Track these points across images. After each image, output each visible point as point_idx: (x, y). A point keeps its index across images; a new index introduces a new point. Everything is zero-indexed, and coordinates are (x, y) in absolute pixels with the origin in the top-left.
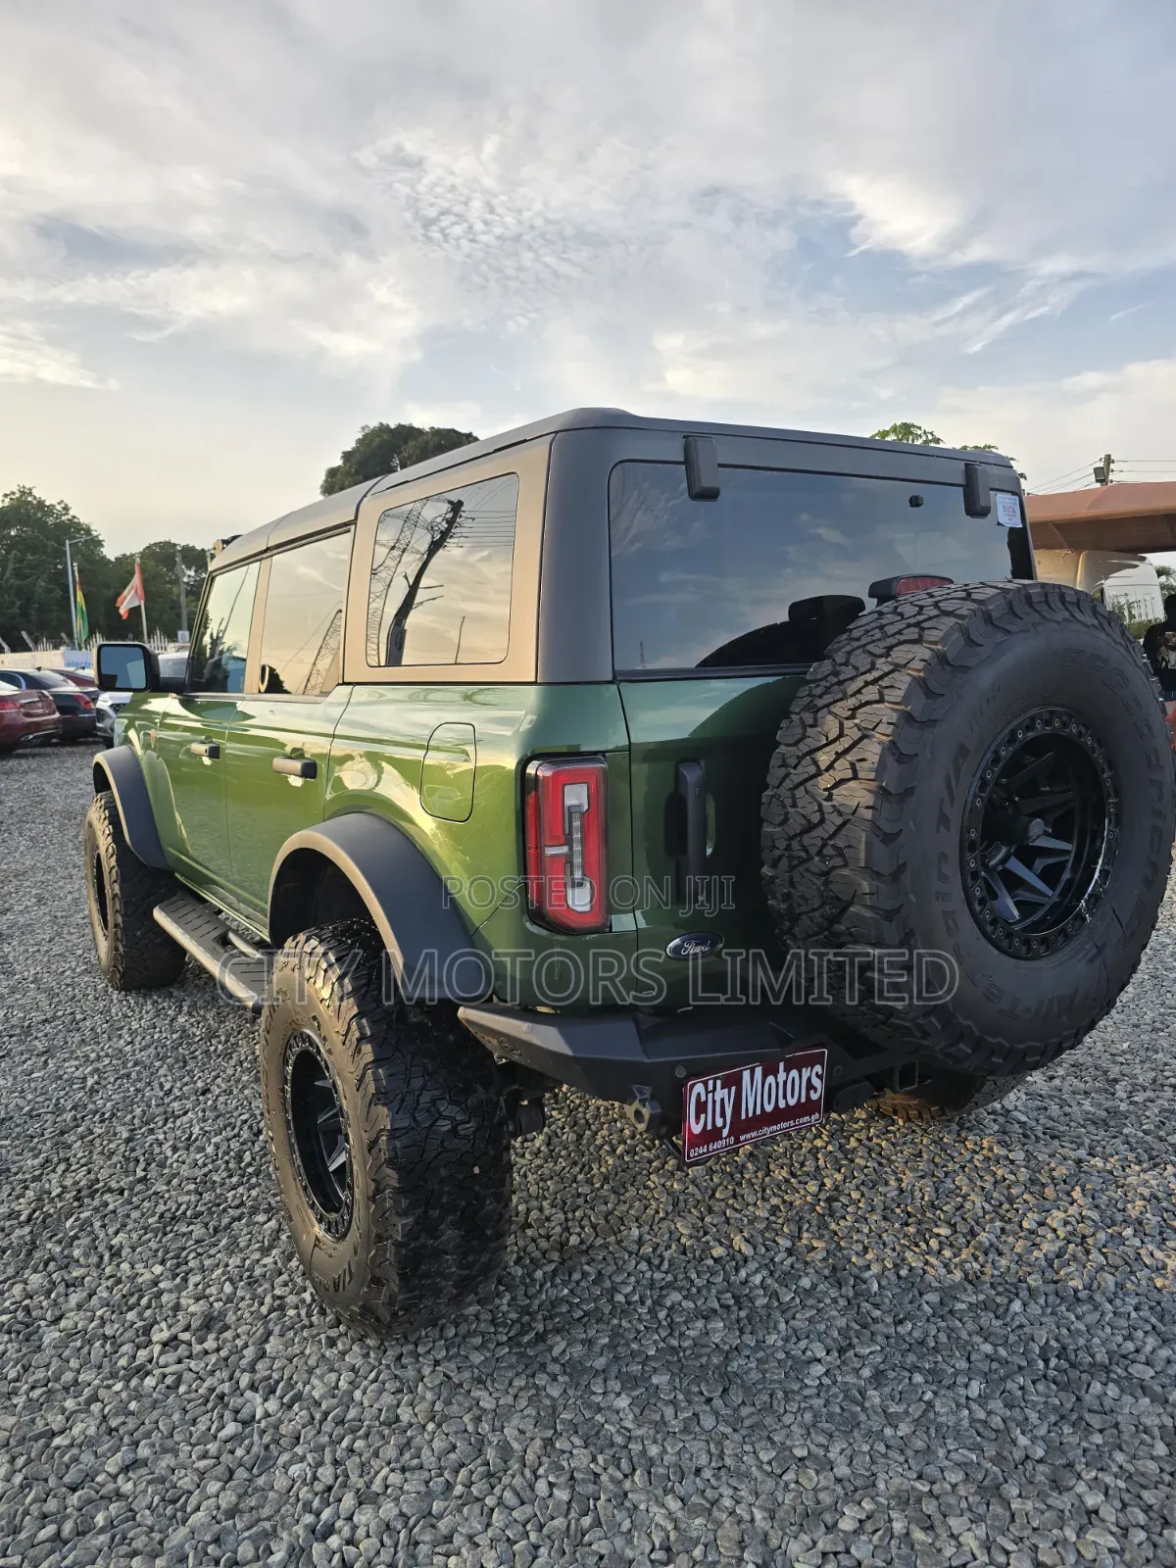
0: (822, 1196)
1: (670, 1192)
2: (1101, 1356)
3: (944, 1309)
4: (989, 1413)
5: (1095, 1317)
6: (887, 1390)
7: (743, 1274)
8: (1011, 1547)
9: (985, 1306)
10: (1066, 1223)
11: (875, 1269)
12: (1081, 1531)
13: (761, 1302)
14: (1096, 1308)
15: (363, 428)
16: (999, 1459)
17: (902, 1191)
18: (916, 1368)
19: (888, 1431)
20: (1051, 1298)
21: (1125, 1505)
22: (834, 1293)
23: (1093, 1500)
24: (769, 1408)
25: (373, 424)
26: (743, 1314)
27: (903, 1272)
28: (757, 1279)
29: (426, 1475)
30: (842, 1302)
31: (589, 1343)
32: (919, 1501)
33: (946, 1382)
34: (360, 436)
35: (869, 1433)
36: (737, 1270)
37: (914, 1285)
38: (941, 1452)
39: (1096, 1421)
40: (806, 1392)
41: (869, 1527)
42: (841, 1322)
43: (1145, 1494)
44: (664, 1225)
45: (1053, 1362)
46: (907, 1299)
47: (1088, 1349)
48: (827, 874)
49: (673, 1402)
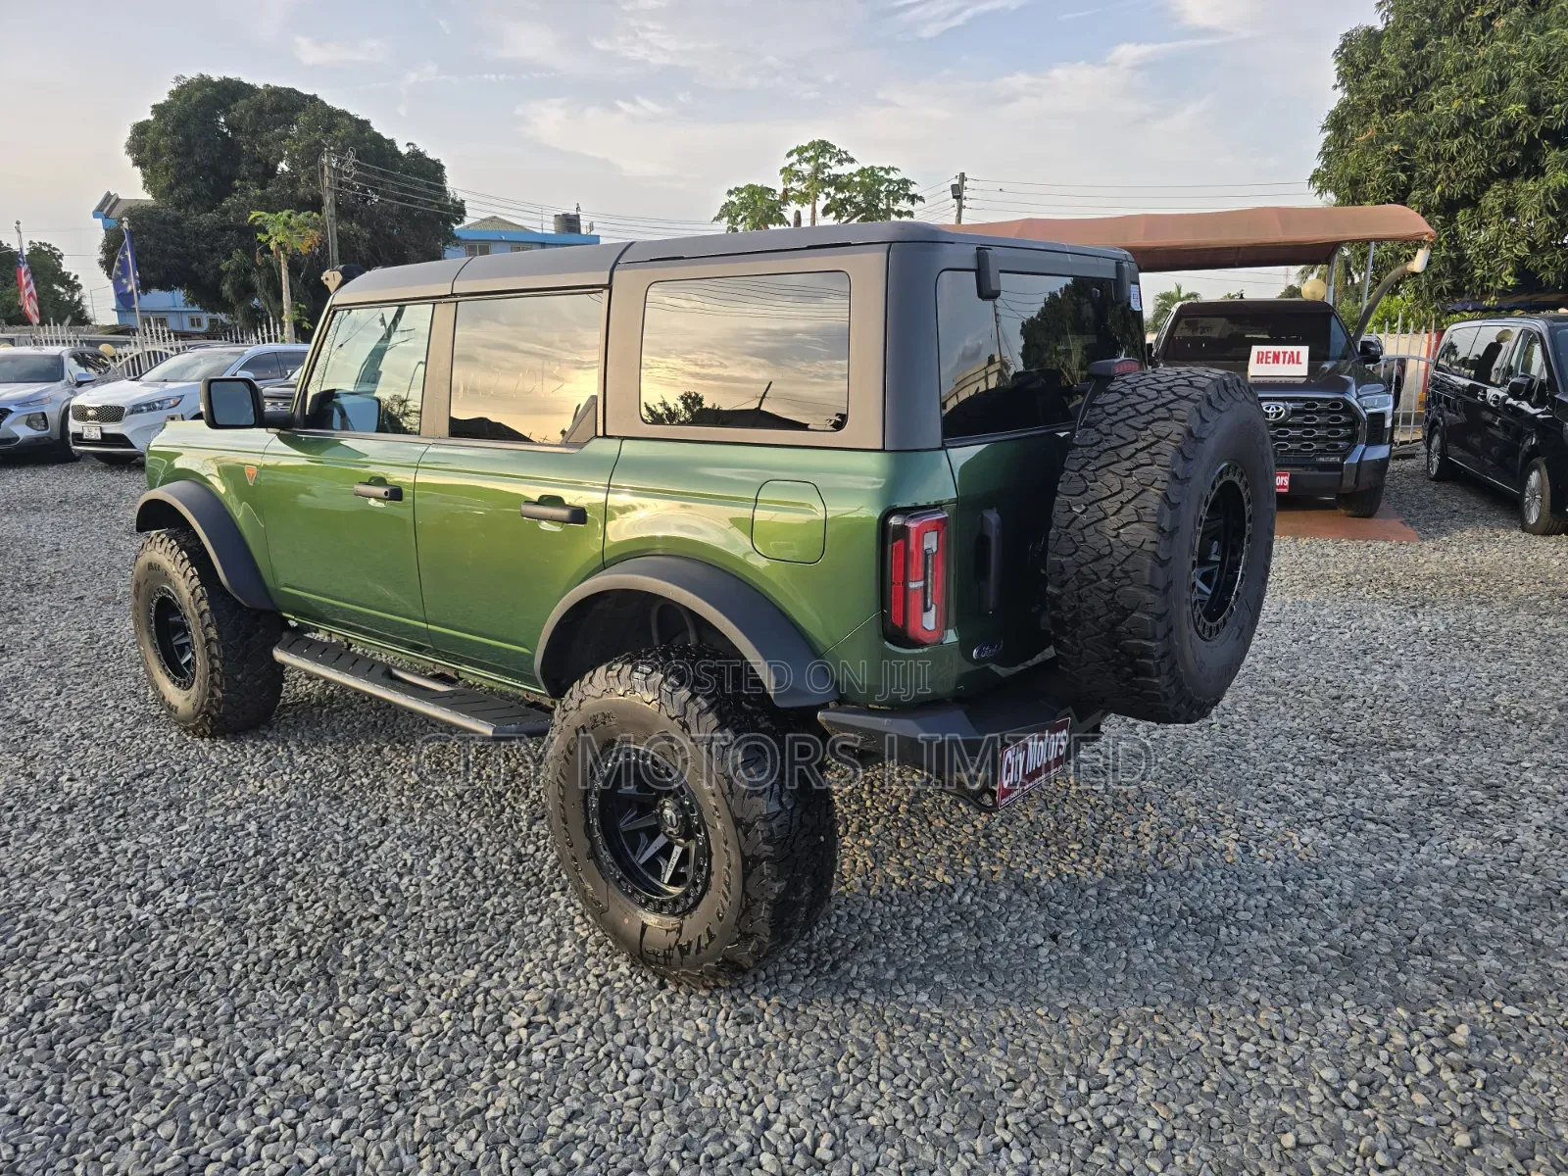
0: (980, 834)
1: (864, 848)
2: (1217, 911)
3: (1102, 898)
4: (1166, 958)
5: (1200, 886)
6: (1096, 956)
7: (956, 897)
8: (1220, 1032)
9: (1129, 891)
10: (1153, 829)
11: (1044, 878)
12: (1255, 1014)
13: (980, 914)
14: (1198, 881)
15: (177, 79)
16: (1187, 984)
17: (1032, 823)
18: (1106, 939)
19: (1111, 981)
20: (1168, 880)
21: (1273, 996)
22: (1025, 900)
23: (1254, 996)
24: (1025, 981)
25: (191, 74)
26: (972, 924)
27: (1065, 878)
28: (968, 899)
29: (814, 1072)
30: (1035, 905)
31: (873, 963)
32: (1152, 1018)
33: (1131, 943)
34: (174, 87)
35: (1099, 985)
36: (951, 896)
37: (1075, 885)
38: (1150, 987)
39: (1232, 950)
40: (1045, 967)
41: (1130, 1038)
42: (1042, 918)
43: (1281, 986)
44: (877, 872)
45: (1190, 919)
46: (1076, 896)
47: (1206, 907)
48: (1113, 591)
49: (958, 990)
